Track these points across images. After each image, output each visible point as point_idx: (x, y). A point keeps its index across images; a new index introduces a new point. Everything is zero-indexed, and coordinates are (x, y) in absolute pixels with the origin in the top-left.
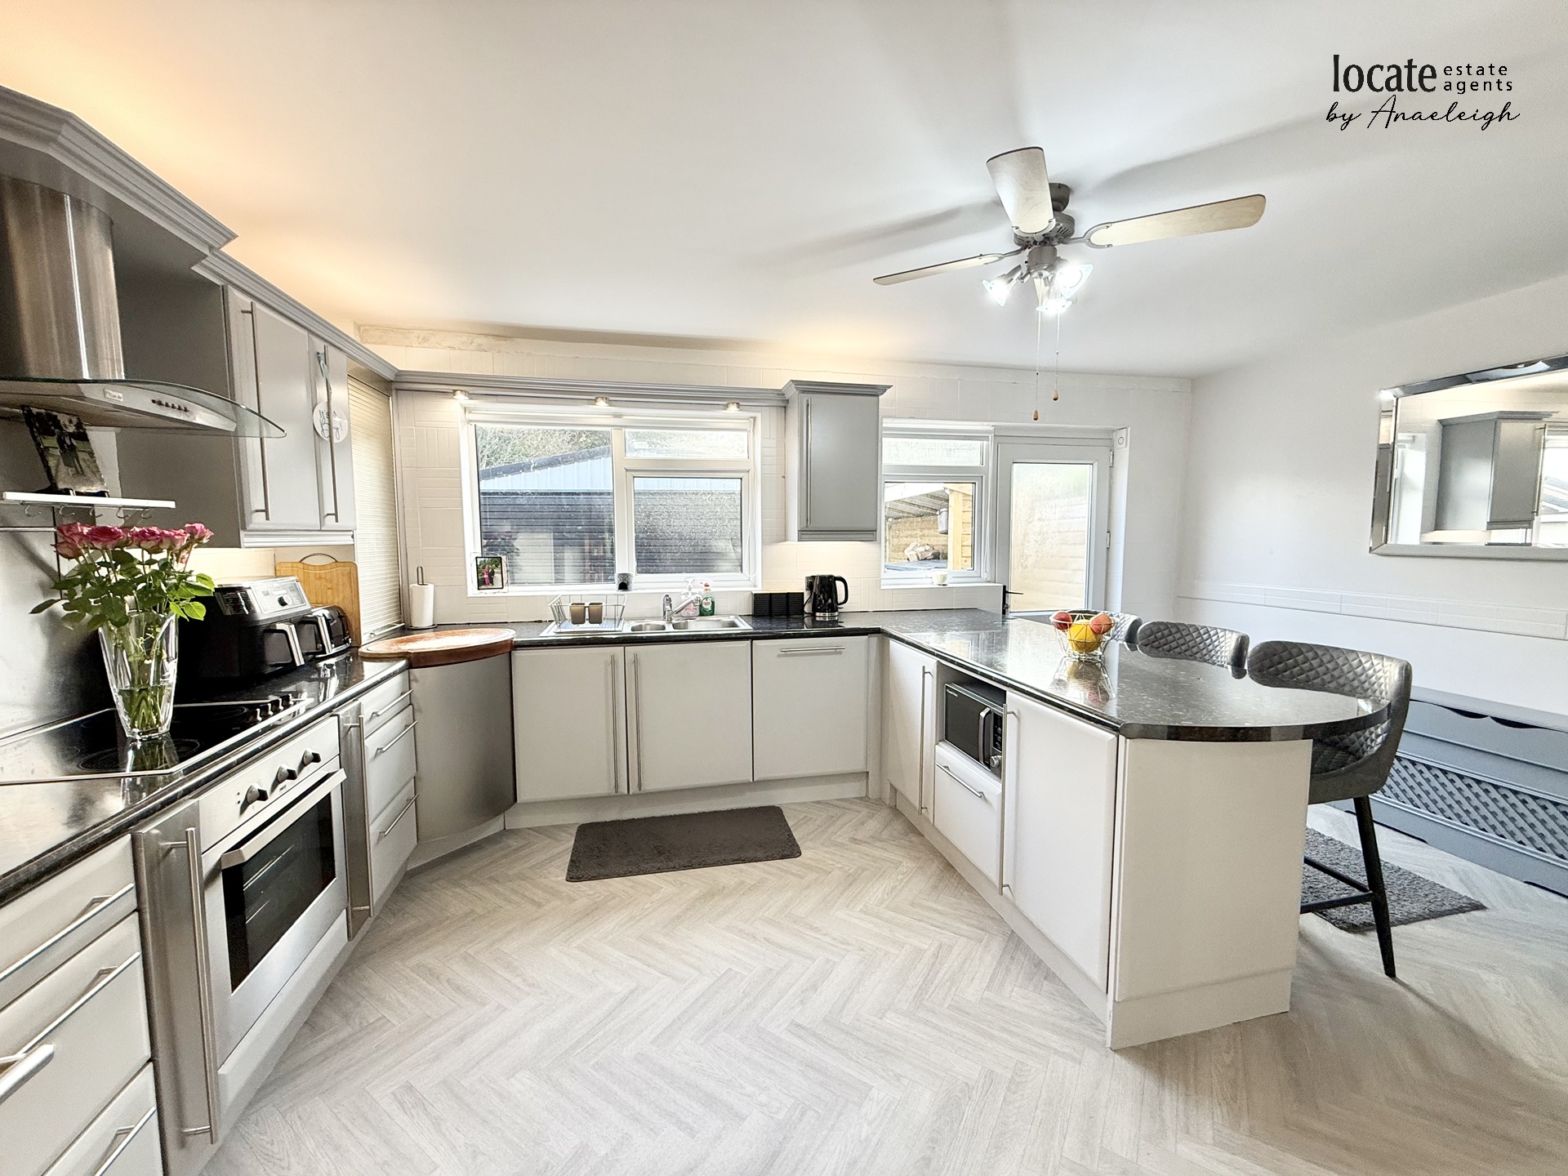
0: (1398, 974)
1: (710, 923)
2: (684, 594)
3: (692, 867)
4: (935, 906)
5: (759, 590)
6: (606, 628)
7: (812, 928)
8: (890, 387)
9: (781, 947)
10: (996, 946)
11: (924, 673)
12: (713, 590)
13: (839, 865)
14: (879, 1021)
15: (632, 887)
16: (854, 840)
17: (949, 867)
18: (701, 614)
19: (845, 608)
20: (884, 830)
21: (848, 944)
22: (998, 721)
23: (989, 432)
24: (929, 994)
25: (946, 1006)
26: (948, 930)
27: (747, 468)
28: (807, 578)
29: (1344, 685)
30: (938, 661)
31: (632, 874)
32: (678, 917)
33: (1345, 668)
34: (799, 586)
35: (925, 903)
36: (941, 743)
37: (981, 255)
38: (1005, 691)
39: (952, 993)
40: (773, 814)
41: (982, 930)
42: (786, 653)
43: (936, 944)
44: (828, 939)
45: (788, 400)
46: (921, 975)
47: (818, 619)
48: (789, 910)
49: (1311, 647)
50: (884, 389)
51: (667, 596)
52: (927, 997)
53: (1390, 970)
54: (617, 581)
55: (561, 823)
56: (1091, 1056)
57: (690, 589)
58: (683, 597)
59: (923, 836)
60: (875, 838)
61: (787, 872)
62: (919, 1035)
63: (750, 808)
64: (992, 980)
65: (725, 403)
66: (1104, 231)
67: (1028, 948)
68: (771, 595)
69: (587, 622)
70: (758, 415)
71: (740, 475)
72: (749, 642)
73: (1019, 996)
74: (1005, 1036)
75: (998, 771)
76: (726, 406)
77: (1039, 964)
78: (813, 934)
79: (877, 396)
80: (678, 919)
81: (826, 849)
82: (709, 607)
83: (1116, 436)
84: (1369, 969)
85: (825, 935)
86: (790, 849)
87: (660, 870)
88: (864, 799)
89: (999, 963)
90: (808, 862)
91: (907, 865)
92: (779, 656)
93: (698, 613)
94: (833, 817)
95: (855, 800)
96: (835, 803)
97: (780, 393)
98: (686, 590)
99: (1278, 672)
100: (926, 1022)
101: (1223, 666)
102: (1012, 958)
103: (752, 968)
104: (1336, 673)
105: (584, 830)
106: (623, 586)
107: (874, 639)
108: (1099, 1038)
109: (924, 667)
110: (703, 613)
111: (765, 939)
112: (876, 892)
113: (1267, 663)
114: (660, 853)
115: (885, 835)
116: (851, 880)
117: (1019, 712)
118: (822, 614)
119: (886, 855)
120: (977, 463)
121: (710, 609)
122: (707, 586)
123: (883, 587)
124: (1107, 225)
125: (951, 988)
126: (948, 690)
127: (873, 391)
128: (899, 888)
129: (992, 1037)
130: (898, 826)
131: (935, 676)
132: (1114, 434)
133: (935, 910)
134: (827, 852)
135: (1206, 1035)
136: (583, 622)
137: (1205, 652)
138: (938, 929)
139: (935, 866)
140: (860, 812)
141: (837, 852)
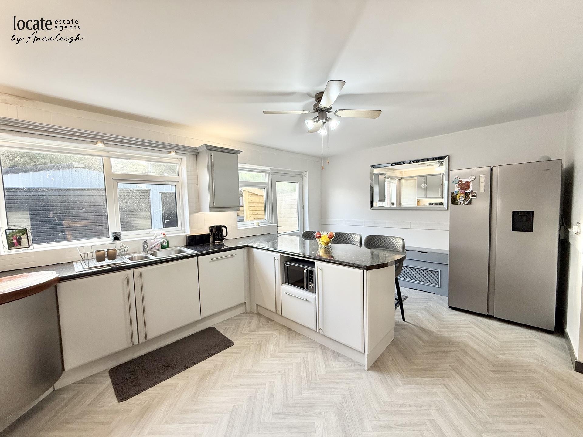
0: (405, 320)
1: (212, 389)
2: (153, 239)
3: (188, 367)
4: (293, 345)
5: (189, 234)
6: (118, 261)
7: (257, 372)
8: (242, 151)
9: (249, 385)
10: (319, 351)
11: (275, 260)
12: (167, 236)
13: (251, 343)
14: (302, 396)
15: (161, 389)
16: (252, 331)
17: (289, 329)
18: (162, 248)
19: (227, 238)
20: (259, 323)
21: (273, 372)
22: (311, 273)
23: (269, 171)
24: (311, 378)
25: (318, 379)
26: (302, 352)
27: (178, 180)
28: (210, 227)
29: (387, 246)
30: (280, 255)
31: (157, 383)
32: (195, 393)
33: (387, 241)
34: (206, 231)
35: (289, 345)
36: (283, 284)
37: (304, 111)
38: (315, 262)
39: (317, 373)
40: (211, 331)
41: (312, 347)
42: (213, 260)
43: (302, 359)
44: (264, 374)
45: (199, 153)
46: (304, 372)
47: (216, 244)
48: (243, 368)
49: (378, 236)
50: (240, 152)
51: (145, 241)
52: (311, 379)
53: (404, 320)
54: (111, 237)
55: (95, 373)
56: (364, 375)
57: (156, 237)
58: (152, 241)
59: (274, 321)
60: (258, 327)
61: (233, 353)
62: (317, 394)
63: (200, 331)
64: (325, 363)
65: (169, 151)
66: (341, 111)
67: (328, 348)
68: (195, 236)
69: (106, 259)
70: (184, 158)
71: (175, 183)
72: (196, 258)
73: (336, 365)
74: (340, 381)
75: (313, 290)
76: (170, 152)
77: (334, 352)
78: (258, 374)
79: (237, 154)
80: (196, 394)
81: (243, 338)
82: (165, 244)
83: (303, 174)
84: (399, 321)
85: (263, 372)
86: (228, 344)
87: (172, 375)
88: (245, 313)
89: (324, 357)
90: (238, 345)
91: (275, 333)
92: (210, 262)
93: (161, 248)
94: (237, 324)
95: (241, 315)
96: (235, 318)
97: (196, 149)
98: (154, 237)
99: (372, 244)
100: (316, 388)
101: (356, 244)
102: (326, 353)
103: (243, 400)
104: (385, 243)
105: (114, 372)
106: (117, 238)
107: (245, 249)
108: (362, 368)
109: (275, 258)
110: (163, 247)
111: (241, 385)
112: (271, 348)
113: (369, 242)
114: (168, 367)
115: (261, 325)
116: (259, 346)
117: (322, 268)
118: (218, 242)
119: (266, 332)
120: (265, 181)
121: (167, 245)
122: (164, 234)
123: (238, 228)
124: (343, 110)
125: (315, 372)
126: (285, 265)
127: (235, 152)
128: (278, 343)
129: (337, 383)
130: (263, 320)
131: (279, 260)
132: (303, 173)
133: (293, 347)
134: (243, 339)
135: (383, 354)
136: (104, 260)
137: (349, 240)
138: (300, 353)
139: (284, 331)
140: (246, 319)
141: (248, 338)
